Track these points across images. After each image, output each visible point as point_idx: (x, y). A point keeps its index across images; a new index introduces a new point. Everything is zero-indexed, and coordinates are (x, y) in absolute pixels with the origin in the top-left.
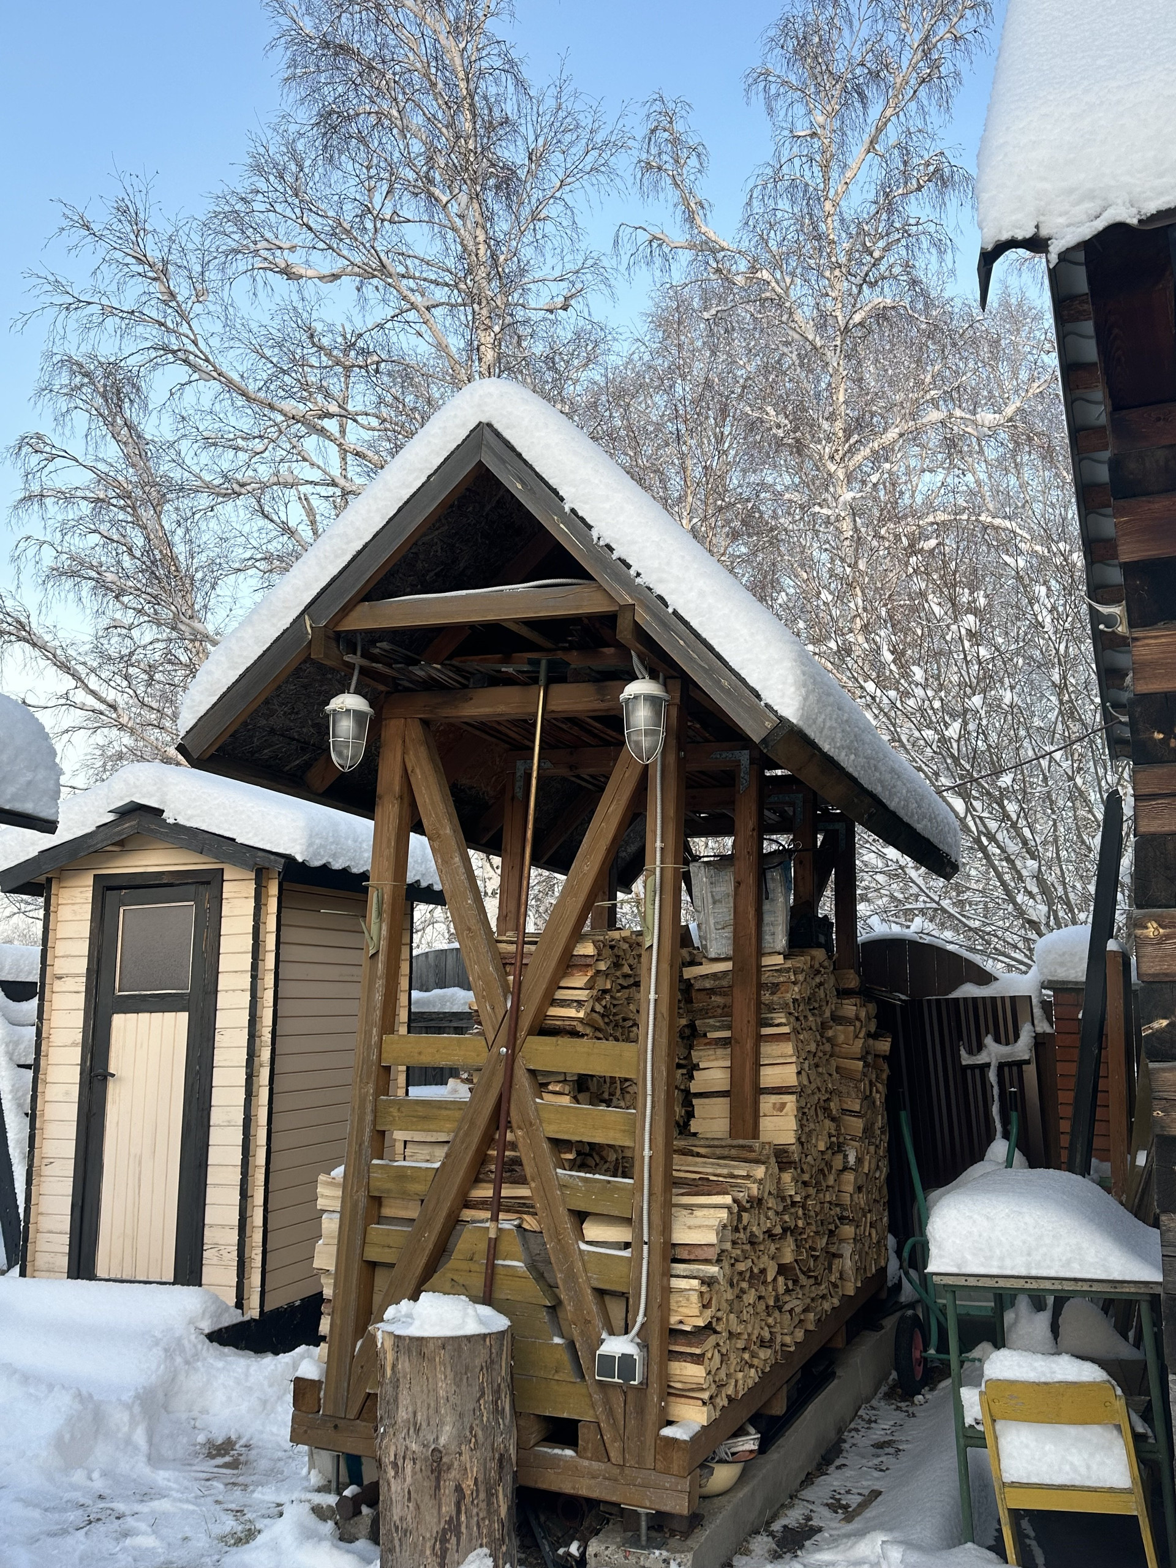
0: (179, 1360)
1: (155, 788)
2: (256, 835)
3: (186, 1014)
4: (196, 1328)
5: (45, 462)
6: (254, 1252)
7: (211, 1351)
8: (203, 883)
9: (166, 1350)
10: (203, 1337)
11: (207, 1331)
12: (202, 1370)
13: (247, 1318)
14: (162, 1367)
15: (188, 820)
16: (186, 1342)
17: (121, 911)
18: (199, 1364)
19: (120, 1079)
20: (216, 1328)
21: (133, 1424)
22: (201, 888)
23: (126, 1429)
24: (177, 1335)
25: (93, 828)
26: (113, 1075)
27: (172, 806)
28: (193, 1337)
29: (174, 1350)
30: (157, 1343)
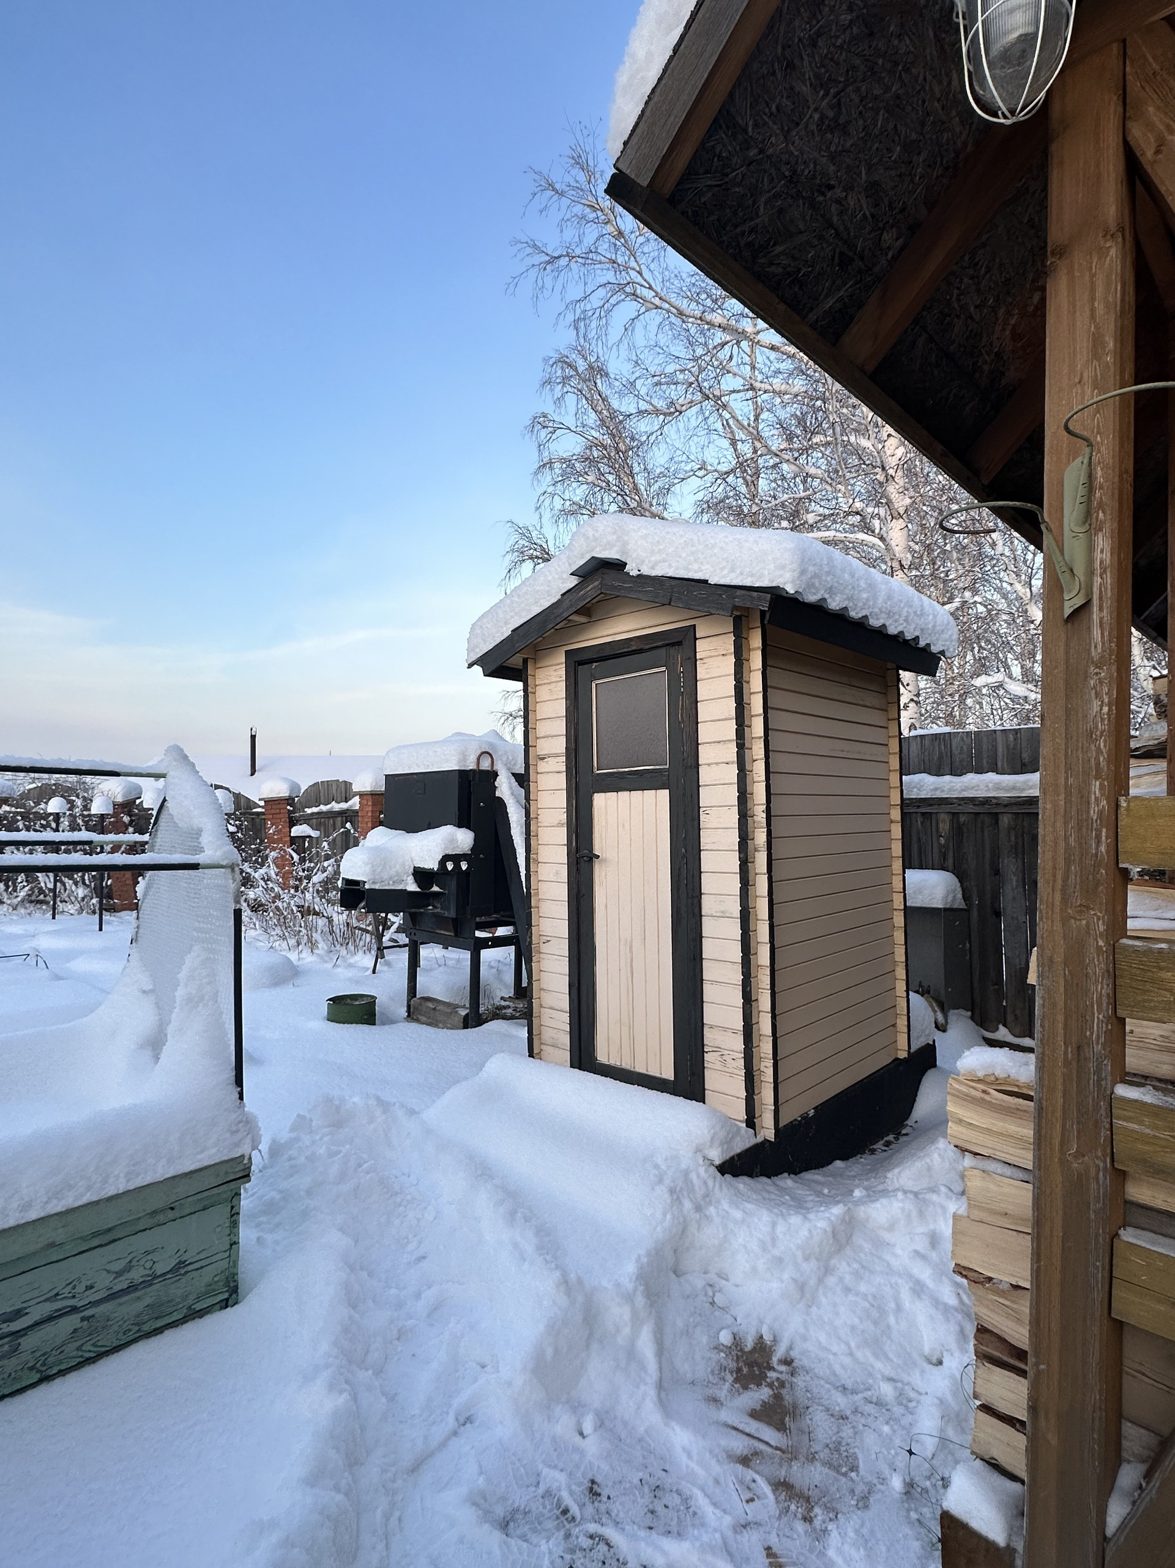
0: (688, 1205)
1: (615, 537)
2: (733, 570)
3: (667, 791)
4: (705, 1158)
5: (550, 435)
6: (763, 1064)
7: (725, 1190)
8: (673, 645)
9: (672, 1191)
10: (713, 1170)
11: (717, 1162)
12: (717, 1220)
13: (760, 1139)
14: (669, 1217)
15: (653, 568)
16: (693, 1176)
17: (594, 685)
18: (712, 1209)
19: (605, 860)
20: (728, 1158)
21: (636, 1322)
22: (672, 651)
23: (627, 1331)
24: (683, 1166)
25: (559, 597)
26: (598, 857)
27: (634, 555)
28: (702, 1170)
29: (681, 1190)
30: (661, 1181)
